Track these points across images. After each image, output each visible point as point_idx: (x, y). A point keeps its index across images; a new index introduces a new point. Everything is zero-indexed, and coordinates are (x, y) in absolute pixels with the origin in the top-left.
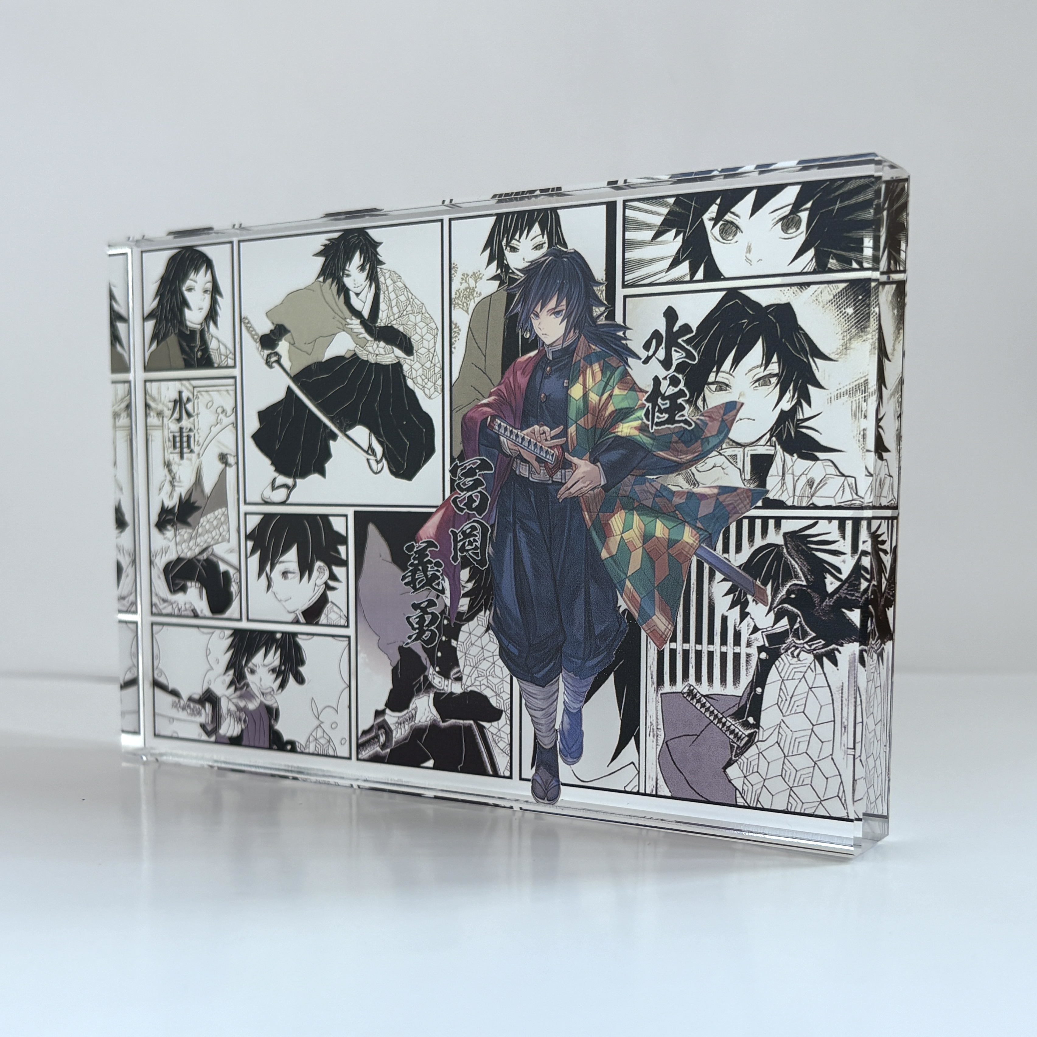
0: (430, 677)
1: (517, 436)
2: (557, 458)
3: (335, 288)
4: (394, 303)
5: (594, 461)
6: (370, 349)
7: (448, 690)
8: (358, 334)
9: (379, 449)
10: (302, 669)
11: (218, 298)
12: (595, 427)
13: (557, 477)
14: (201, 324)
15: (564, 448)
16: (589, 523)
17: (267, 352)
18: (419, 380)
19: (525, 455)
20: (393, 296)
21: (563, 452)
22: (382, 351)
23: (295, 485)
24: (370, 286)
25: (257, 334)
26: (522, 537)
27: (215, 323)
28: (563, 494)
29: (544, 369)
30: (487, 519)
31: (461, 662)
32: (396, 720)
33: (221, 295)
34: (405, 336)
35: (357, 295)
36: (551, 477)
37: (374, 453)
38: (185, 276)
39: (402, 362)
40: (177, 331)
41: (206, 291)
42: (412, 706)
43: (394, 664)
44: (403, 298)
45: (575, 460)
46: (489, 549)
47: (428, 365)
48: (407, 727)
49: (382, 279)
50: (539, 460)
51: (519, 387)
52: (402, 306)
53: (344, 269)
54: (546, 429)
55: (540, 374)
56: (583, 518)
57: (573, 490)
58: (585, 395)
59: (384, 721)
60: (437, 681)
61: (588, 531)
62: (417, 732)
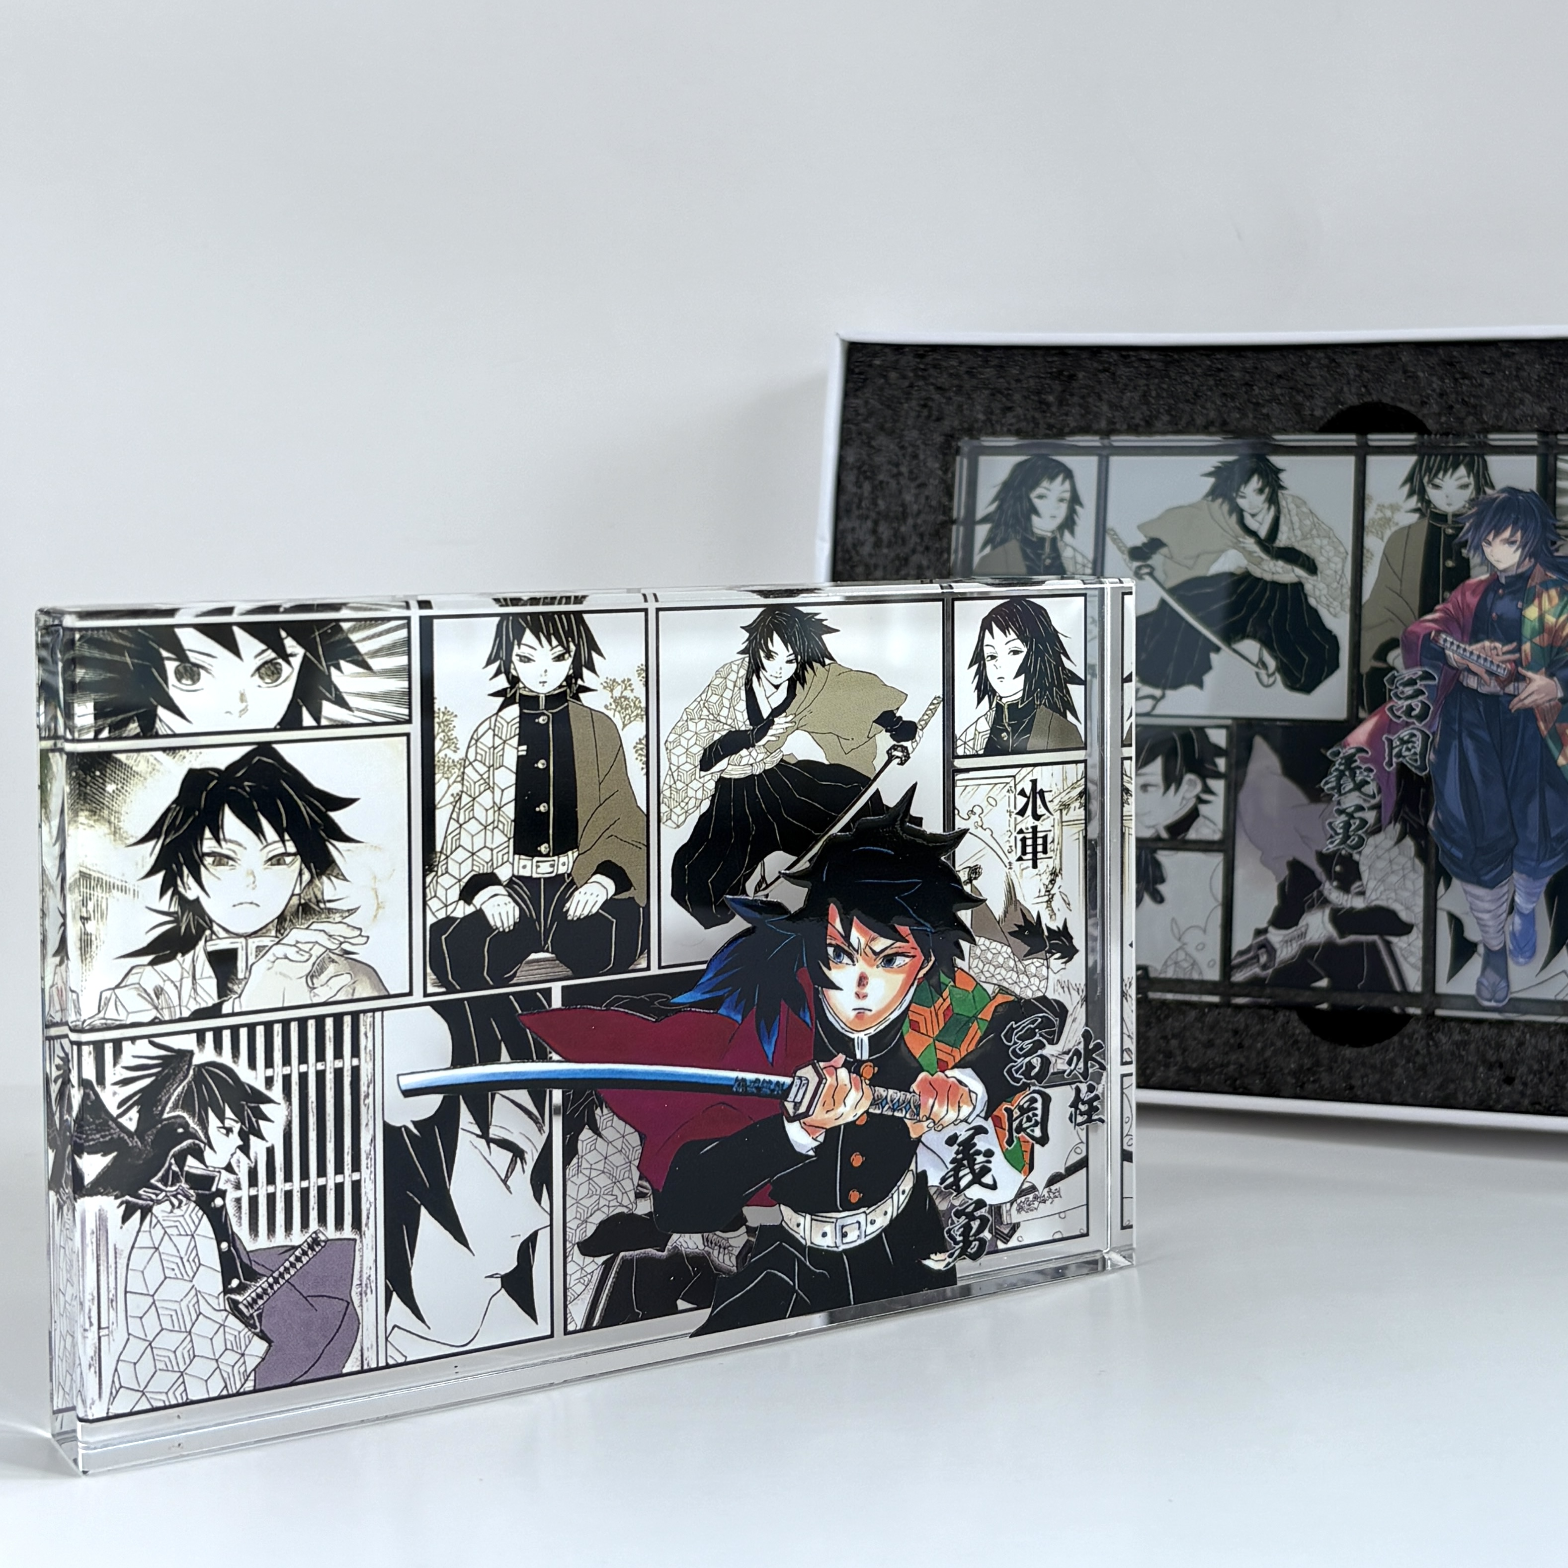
0: (1326, 893)
1: (1465, 650)
2: (1510, 672)
3: (1226, 507)
4: (1296, 526)
5: (1551, 675)
6: (1266, 568)
7: (1348, 905)
8: (1251, 553)
9: (1272, 664)
10: (1162, 888)
11: (1078, 508)
12: (1551, 646)
13: (1510, 689)
14: (1053, 532)
15: (1518, 663)
16: (1545, 733)
17: (1136, 564)
18: (1324, 599)
19: (1473, 667)
20: (1295, 519)
21: (1517, 666)
22: (1280, 570)
23: (1163, 697)
24: (1269, 509)
25: (1125, 546)
26: (1469, 744)
27: (1072, 532)
28: (1515, 705)
29: (1496, 592)
30: (1429, 726)
31: (1365, 876)
32: (1280, 938)
33: (1081, 505)
34: (1308, 558)
35: (1253, 516)
36: (1503, 688)
37: (1264, 666)
38: (1036, 484)
39: (1303, 581)
40: (1019, 537)
41: (1062, 500)
42: (1302, 922)
43: (1282, 879)
44: (1308, 522)
45: (1530, 674)
46: (1431, 756)
47: (1335, 585)
48: (1294, 945)
49: (1283, 503)
50: (1490, 673)
51: (1468, 606)
52: (1307, 529)
53: (1238, 490)
54: (1498, 645)
55: (1491, 595)
56: (1538, 728)
57: (1527, 702)
58: (1541, 618)
59: (1267, 940)
60: (1336, 897)
61: (1543, 740)
62: (1308, 951)
